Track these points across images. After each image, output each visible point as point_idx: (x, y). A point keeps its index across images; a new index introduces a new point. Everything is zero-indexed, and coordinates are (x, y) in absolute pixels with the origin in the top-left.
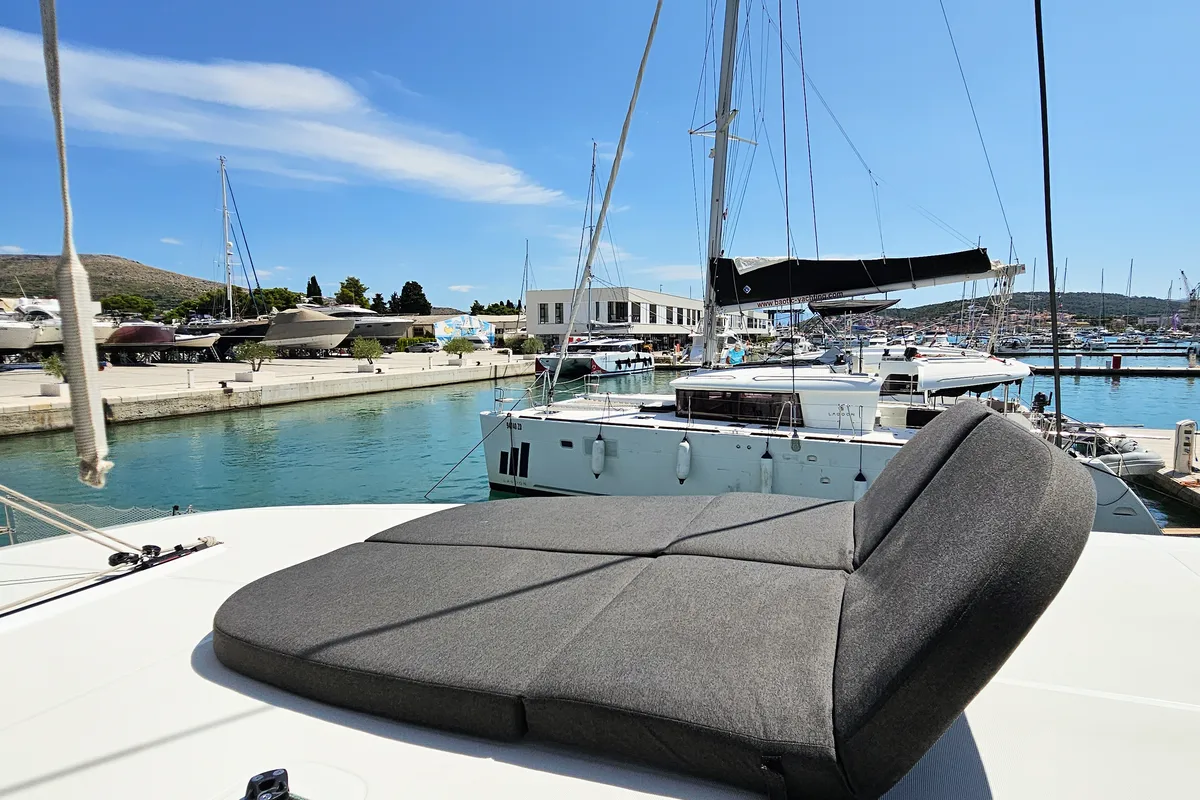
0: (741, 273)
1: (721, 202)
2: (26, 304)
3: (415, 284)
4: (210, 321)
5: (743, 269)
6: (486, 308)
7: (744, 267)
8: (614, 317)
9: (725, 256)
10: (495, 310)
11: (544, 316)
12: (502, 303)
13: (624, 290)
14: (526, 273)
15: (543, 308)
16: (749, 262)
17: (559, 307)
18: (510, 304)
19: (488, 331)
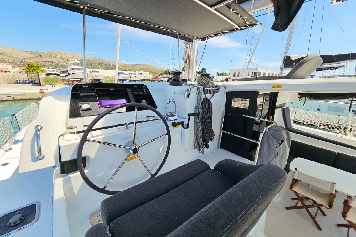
0: (292, 60)
1: (290, 42)
2: (139, 72)
3: (204, 68)
4: (166, 76)
5: (293, 59)
6: (220, 74)
7: (294, 58)
8: (253, 76)
9: (288, 56)
10: (222, 74)
11: (234, 75)
12: (224, 73)
13: (257, 69)
14: (231, 65)
15: (235, 73)
16: (296, 57)
17: (239, 73)
18: (225, 73)
19: (220, 79)
